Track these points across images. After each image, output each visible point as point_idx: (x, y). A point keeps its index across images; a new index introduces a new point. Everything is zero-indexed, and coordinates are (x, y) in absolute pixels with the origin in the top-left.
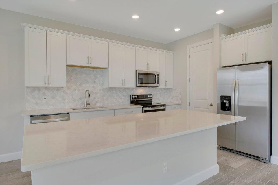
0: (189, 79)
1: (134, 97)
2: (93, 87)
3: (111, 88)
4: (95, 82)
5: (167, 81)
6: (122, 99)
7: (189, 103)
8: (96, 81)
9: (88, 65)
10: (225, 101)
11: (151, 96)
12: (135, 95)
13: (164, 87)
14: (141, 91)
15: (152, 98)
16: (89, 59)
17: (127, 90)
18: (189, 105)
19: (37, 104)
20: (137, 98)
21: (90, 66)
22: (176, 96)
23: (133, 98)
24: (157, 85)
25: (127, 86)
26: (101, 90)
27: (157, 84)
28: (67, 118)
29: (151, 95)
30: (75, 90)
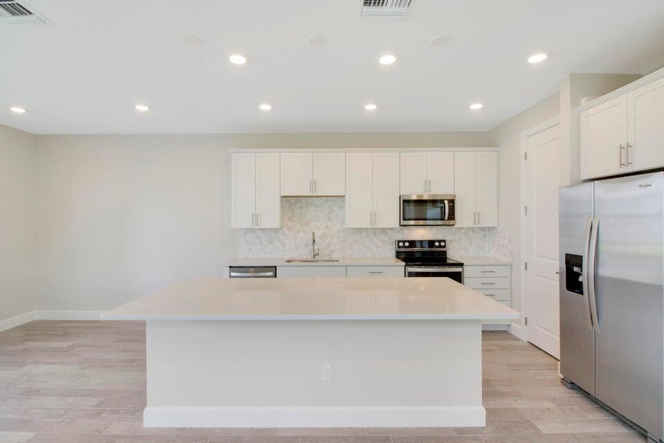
0: (526, 208)
1: (401, 244)
2: (327, 227)
3: (357, 229)
4: (329, 219)
5: (478, 213)
6: (379, 247)
7: (526, 263)
8: (332, 216)
9: (311, 194)
10: (575, 268)
11: (442, 244)
12: (404, 242)
13: (471, 225)
14: (421, 234)
15: (444, 247)
16: (313, 184)
17: (389, 231)
18: (526, 269)
19: (250, 250)
20: (408, 247)
21: (315, 195)
22: (503, 245)
23: (399, 247)
24: (451, 222)
25: (381, 225)
26: (339, 231)
27: (449, 219)
28: (271, 274)
29: (444, 241)
30: (299, 231)
